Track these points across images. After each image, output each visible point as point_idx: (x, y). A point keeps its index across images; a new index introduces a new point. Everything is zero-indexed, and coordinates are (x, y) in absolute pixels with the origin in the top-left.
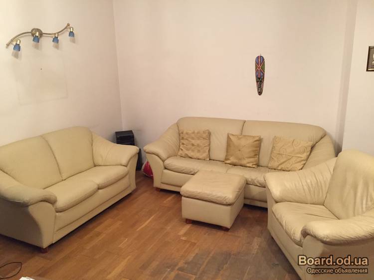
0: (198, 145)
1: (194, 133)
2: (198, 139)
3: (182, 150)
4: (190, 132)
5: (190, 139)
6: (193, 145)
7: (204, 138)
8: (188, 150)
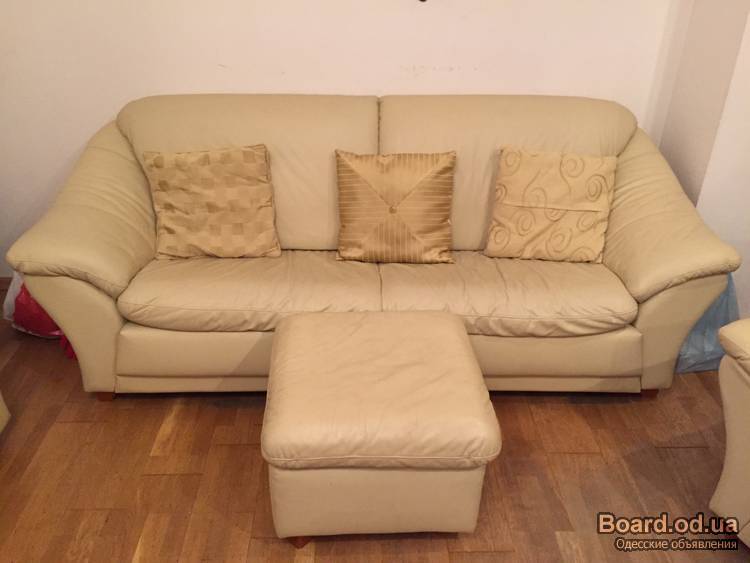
0: (233, 207)
1: (206, 160)
2: (229, 182)
3: (170, 231)
4: (192, 159)
5: (195, 188)
6: (211, 207)
7: (249, 178)
8: (192, 227)
